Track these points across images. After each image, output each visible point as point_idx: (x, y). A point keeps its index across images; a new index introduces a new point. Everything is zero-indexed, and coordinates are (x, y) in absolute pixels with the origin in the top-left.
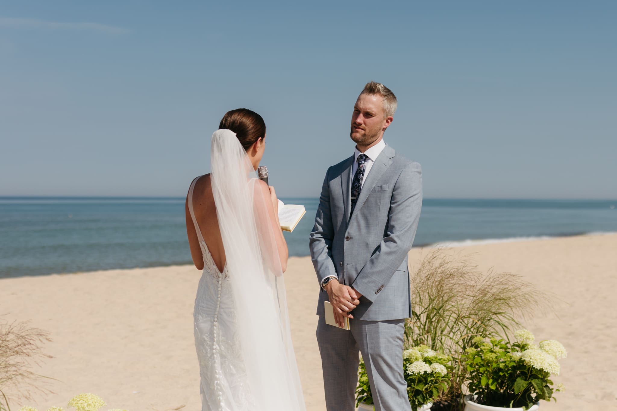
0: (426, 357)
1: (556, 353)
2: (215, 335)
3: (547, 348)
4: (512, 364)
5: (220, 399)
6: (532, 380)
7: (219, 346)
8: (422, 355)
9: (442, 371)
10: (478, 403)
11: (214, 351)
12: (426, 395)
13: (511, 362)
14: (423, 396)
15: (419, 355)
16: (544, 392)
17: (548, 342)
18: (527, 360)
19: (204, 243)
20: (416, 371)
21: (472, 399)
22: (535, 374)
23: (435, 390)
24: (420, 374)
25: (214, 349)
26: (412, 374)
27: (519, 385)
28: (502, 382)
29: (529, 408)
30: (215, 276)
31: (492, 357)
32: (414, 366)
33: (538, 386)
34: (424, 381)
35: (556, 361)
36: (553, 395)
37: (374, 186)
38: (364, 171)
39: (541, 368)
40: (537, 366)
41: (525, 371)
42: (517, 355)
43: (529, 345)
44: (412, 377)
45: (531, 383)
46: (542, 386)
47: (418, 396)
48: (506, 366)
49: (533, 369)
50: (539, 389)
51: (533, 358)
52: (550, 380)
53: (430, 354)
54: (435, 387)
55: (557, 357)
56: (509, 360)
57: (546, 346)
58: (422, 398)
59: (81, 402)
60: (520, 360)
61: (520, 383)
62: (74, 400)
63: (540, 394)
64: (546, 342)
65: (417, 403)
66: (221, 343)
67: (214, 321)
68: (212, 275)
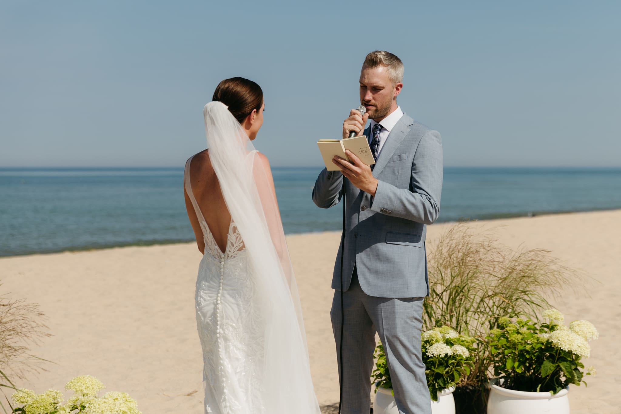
0: (448, 339)
1: (586, 334)
2: (219, 319)
3: (577, 329)
4: (539, 346)
5: (223, 386)
6: (560, 362)
7: (223, 330)
8: (443, 337)
9: (464, 353)
10: (504, 387)
11: (218, 335)
12: (447, 379)
13: (537, 343)
14: (444, 379)
15: (440, 336)
16: (573, 376)
17: (578, 322)
18: (555, 341)
19: (205, 223)
20: (436, 353)
21: (498, 383)
22: (563, 357)
23: (456, 374)
24: (441, 356)
25: (218, 333)
26: (432, 356)
27: (546, 368)
28: (531, 365)
29: (557, 393)
30: (217, 257)
31: (517, 339)
32: (434, 347)
33: (566, 369)
34: (445, 364)
35: (586, 343)
36: (583, 379)
37: (392, 155)
38: (379, 142)
39: (570, 350)
40: (566, 347)
41: (552, 353)
42: (545, 337)
43: (558, 326)
44: (432, 359)
45: (559, 366)
46: (571, 369)
47: (438, 380)
48: (533, 348)
49: (561, 351)
50: (568, 372)
51: (561, 339)
52: (581, 363)
53: (452, 335)
54: (456, 370)
55: (588, 338)
56: (536, 341)
57: (576, 326)
58: (443, 382)
59: (79, 384)
60: (548, 341)
61: (547, 366)
62: (71, 382)
63: (569, 378)
64: (576, 322)
65: (437, 387)
66: (225, 327)
67: (217, 304)
68: (213, 256)
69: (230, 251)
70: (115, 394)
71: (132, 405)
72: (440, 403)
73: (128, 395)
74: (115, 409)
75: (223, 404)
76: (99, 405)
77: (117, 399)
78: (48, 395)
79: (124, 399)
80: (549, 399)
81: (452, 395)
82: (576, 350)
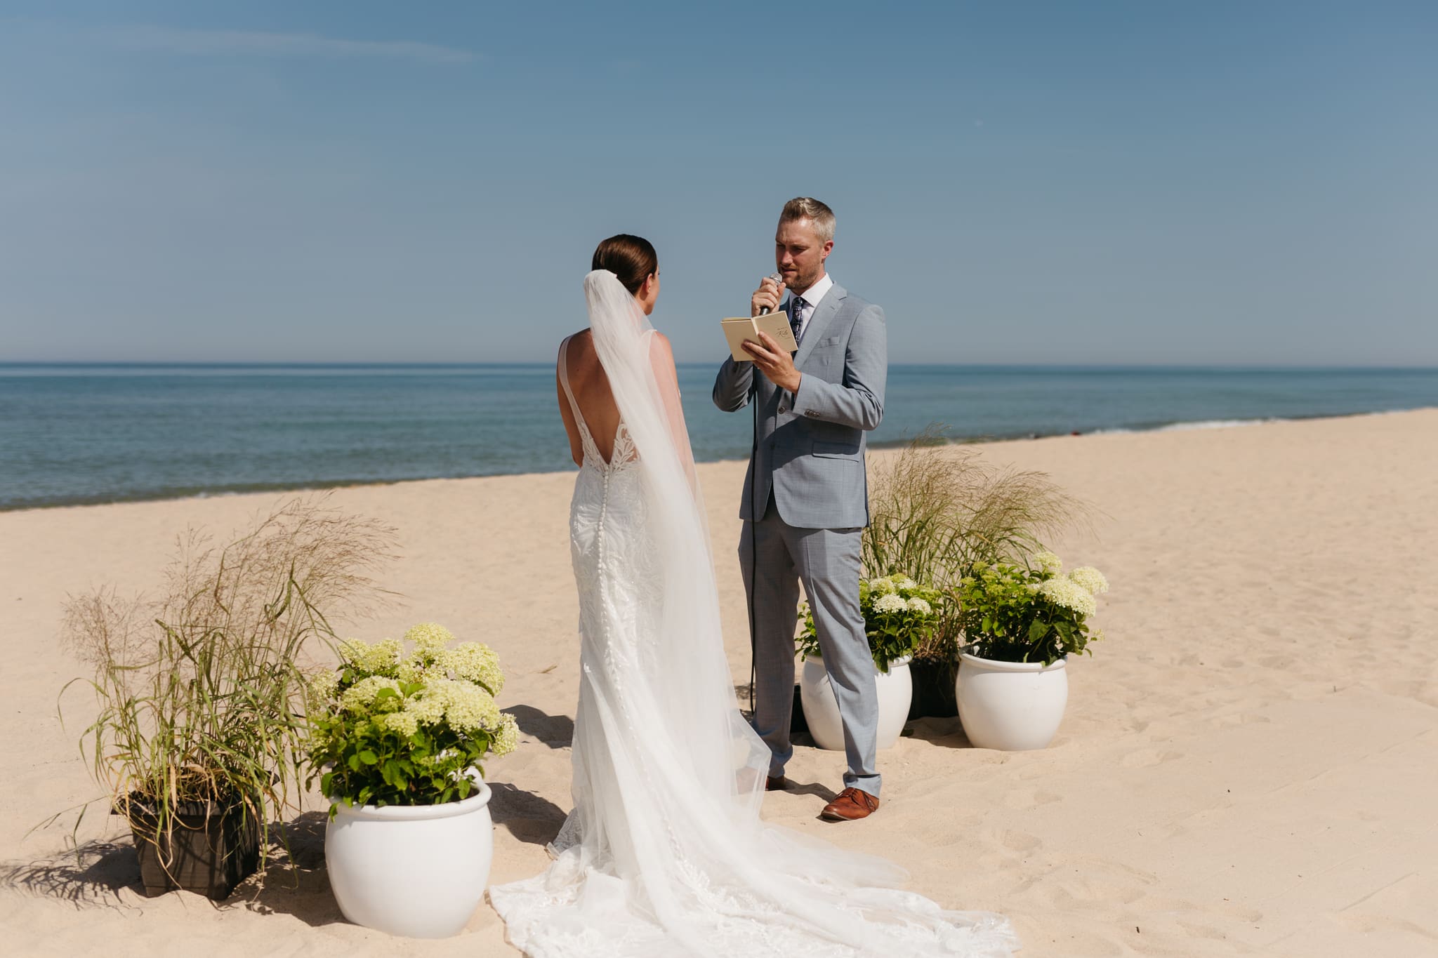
0: (903, 590)
1: (1091, 585)
2: (601, 549)
3: (1079, 578)
4: (1027, 600)
5: (607, 636)
6: (1055, 622)
7: (606, 564)
8: (897, 587)
9: (924, 608)
10: (981, 657)
11: (600, 571)
12: (901, 643)
13: (1025, 597)
14: (897, 644)
15: (892, 586)
16: (1072, 641)
17: (1081, 569)
18: (1048, 593)
19: (584, 425)
20: (886, 608)
21: (970, 652)
22: (1058, 615)
23: (914, 637)
24: (892, 612)
25: (599, 569)
26: (880, 612)
27: (1036, 630)
28: (1015, 627)
29: (1051, 664)
30: (599, 469)
31: (997, 591)
32: (884, 600)
33: (1062, 630)
34: (899, 623)
35: (1090, 597)
36: (1086, 646)
37: (818, 338)
38: (801, 321)
39: (1068, 605)
40: (1063, 602)
41: (1044, 610)
42: (1035, 588)
43: (1053, 574)
44: (880, 617)
45: (1053, 627)
46: (1070, 631)
47: (890, 644)
48: (1018, 603)
49: (1056, 608)
50: (1065, 635)
51: (1056, 591)
52: (1084, 625)
53: (909, 584)
54: (913, 632)
55: (1094, 590)
56: (1023, 594)
57: (1078, 575)
58: (896, 647)
59: (422, 633)
60: (1038, 594)
61: (1037, 627)
62: (412, 631)
63: (1067, 645)
64: (1077, 569)
65: (887, 654)
66: (608, 561)
67: (599, 530)
68: (595, 468)
69: (616, 462)
70: (471, 645)
71: (492, 659)
72: (890, 677)
73: (487, 647)
74: (472, 664)
75: (607, 661)
76: (452, 658)
77: (473, 651)
78: (385, 645)
79: (483, 651)
80: (1040, 672)
81: (907, 668)
82: (1077, 606)
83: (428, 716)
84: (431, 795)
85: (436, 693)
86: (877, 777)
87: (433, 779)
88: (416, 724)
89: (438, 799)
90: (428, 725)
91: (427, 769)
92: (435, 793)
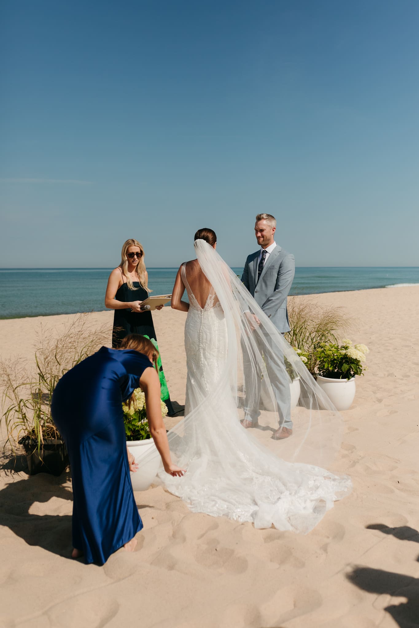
1: (363, 351)
2: (200, 340)
3: (359, 348)
4: (341, 356)
6: (351, 364)
9: (305, 360)
10: (323, 377)
13: (340, 355)
16: (357, 371)
17: (359, 345)
18: (349, 354)
21: (320, 375)
22: (352, 362)
27: (345, 367)
28: (336, 366)
29: (349, 380)
30: (199, 310)
31: (330, 353)
33: (354, 368)
35: (363, 355)
36: (362, 372)
37: (270, 265)
38: (265, 259)
39: (356, 358)
40: (354, 357)
41: (347, 360)
42: (343, 352)
43: (349, 347)
45: (351, 366)
46: (356, 367)
48: (338, 358)
49: (351, 359)
50: (355, 369)
51: (351, 353)
52: (361, 365)
55: (364, 353)
56: (339, 354)
60: (344, 354)
61: (345, 366)
63: (355, 372)
68: (197, 310)
69: (206, 308)
72: (294, 384)
80: (346, 382)
82: (359, 358)
83: (138, 407)
84: (139, 436)
85: (140, 398)
86: (290, 422)
87: (140, 431)
88: (134, 410)
89: (141, 438)
90: (138, 410)
91: (138, 427)
92: (141, 436)
